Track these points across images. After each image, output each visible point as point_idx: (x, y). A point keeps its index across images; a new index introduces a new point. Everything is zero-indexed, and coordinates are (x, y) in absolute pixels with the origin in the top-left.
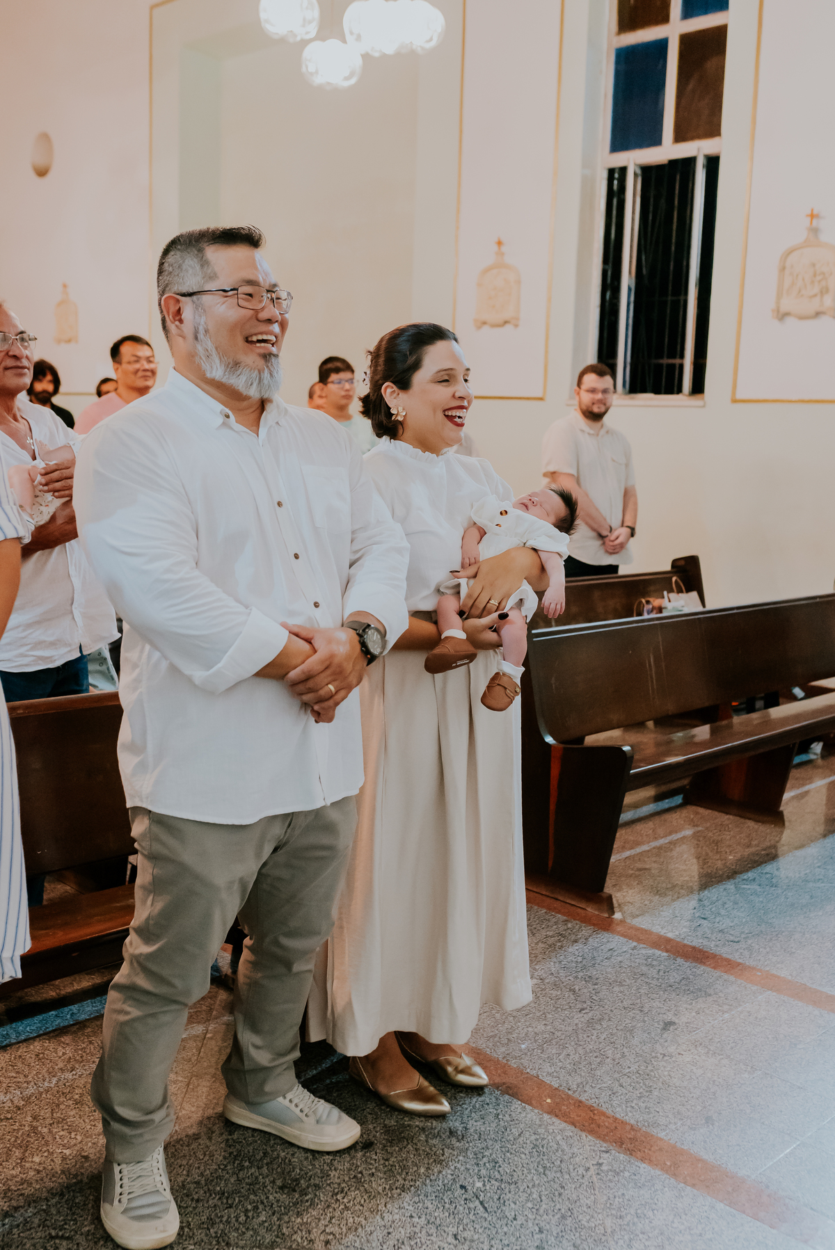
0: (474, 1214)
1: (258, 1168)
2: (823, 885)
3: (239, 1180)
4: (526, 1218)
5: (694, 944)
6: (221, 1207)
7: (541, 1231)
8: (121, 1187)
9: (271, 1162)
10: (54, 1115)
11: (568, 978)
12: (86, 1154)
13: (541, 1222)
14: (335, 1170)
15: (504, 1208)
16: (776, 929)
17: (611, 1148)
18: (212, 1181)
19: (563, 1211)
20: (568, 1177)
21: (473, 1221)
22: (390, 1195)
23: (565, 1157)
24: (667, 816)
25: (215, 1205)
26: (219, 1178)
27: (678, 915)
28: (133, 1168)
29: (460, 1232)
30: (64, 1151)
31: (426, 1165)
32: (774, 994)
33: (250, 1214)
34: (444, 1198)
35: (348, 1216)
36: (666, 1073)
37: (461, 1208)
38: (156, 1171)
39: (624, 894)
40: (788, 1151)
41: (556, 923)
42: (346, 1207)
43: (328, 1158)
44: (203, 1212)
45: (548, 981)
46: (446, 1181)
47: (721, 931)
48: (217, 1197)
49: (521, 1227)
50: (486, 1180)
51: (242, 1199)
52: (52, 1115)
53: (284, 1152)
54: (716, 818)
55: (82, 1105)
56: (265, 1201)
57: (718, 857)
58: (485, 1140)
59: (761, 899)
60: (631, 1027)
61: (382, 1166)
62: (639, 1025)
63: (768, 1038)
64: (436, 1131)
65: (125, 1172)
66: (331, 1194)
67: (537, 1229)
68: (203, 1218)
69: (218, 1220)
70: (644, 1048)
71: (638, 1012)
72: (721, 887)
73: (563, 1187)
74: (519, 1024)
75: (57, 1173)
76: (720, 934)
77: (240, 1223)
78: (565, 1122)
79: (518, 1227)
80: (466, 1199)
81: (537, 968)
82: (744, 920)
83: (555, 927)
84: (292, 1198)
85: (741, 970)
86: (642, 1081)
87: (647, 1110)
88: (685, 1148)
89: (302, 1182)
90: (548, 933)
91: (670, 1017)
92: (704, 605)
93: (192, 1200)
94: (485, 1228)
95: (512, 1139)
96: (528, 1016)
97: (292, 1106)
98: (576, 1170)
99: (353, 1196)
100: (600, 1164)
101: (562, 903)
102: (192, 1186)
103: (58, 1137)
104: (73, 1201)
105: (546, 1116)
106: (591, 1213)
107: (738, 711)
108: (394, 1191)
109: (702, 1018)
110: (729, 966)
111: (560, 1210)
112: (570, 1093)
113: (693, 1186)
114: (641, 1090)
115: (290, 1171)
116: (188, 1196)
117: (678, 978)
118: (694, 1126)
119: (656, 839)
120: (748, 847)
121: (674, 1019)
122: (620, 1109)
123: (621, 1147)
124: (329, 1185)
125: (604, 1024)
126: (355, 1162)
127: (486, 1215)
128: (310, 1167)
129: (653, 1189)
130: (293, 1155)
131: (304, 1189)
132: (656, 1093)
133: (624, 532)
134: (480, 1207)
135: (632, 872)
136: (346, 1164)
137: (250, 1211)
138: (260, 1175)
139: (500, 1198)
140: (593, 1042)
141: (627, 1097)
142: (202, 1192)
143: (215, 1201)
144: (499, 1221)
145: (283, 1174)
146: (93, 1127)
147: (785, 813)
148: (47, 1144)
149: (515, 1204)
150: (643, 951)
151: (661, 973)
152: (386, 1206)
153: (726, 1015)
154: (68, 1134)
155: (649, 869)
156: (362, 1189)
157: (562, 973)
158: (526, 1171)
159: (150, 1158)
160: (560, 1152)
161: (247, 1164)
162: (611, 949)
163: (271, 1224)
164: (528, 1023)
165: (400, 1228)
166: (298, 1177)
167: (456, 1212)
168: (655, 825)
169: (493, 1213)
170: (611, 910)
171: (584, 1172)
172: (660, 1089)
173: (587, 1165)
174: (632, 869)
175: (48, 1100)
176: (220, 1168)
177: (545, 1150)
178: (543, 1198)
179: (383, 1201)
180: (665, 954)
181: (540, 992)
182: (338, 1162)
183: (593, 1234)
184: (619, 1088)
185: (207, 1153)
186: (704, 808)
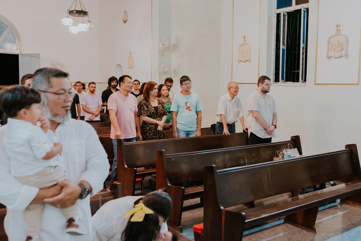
54: (293, 229)
133: (273, 127)
168: (271, 231)
186: (291, 224)
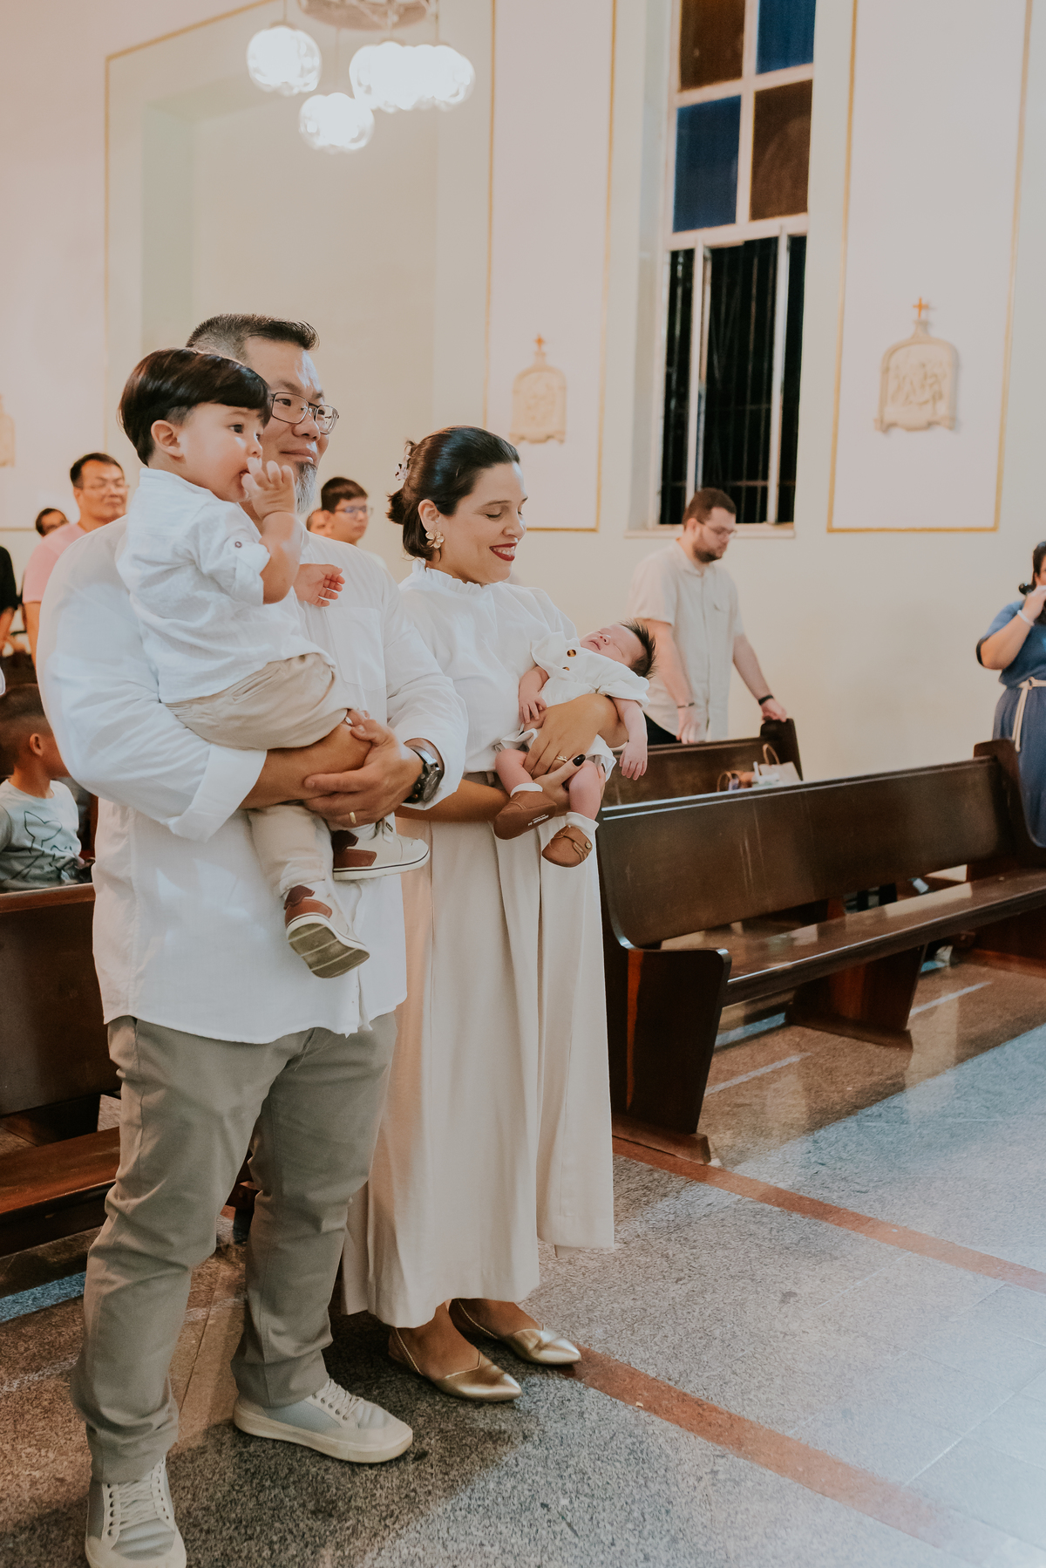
0: (561, 1540)
1: (283, 1488)
2: (965, 1120)
3: (260, 1505)
4: (626, 1542)
5: (812, 1196)
6: (238, 1540)
7: (647, 1559)
8: (112, 1515)
9: (299, 1480)
10: (18, 1426)
11: (659, 1241)
12: (61, 1476)
13: (645, 1547)
14: (382, 1488)
15: (598, 1531)
16: (911, 1176)
17: (727, 1451)
18: (225, 1506)
19: (673, 1532)
20: (676, 1489)
21: (561, 1549)
22: (452, 1518)
23: (671, 1464)
24: (769, 1040)
25: (231, 1537)
26: (234, 1502)
27: (790, 1160)
28: (127, 1490)
29: (544, 1563)
30: (34, 1473)
31: (496, 1479)
32: (916, 1255)
33: (276, 1547)
34: (522, 1519)
35: (402, 1545)
36: (789, 1356)
37: (544, 1533)
38: (156, 1493)
39: (721, 1136)
40: (948, 1449)
41: (639, 1173)
42: (398, 1535)
43: (371, 1473)
44: (216, 1545)
45: (633, 1245)
46: (522, 1499)
47: (844, 1179)
48: (233, 1526)
49: (622, 1554)
50: (573, 1495)
51: (265, 1528)
52: (16, 1428)
53: (315, 1466)
54: (827, 1042)
55: (53, 1413)
56: (294, 1531)
57: (833, 1088)
58: (569, 1445)
59: (890, 1139)
60: (742, 1300)
61: (440, 1482)
62: (751, 1297)
63: (912, 1310)
64: (506, 1436)
65: (116, 1496)
66: (377, 1519)
67: (642, 1557)
68: (216, 1553)
69: (236, 1556)
70: (759, 1325)
71: (750, 1281)
72: (840, 1125)
73: (670, 1503)
74: (602, 1299)
75: (24, 1501)
76: (843, 1183)
77: (264, 1559)
78: (668, 1420)
79: (618, 1555)
80: (549, 1521)
81: (619, 1229)
82: (871, 1165)
83: (638, 1178)
84: (329, 1526)
85: (873, 1226)
86: (760, 1367)
87: (769, 1403)
88: (820, 1449)
89: (340, 1504)
90: (630, 1185)
91: (789, 1286)
92: (801, 779)
93: (201, 1531)
94: (576, 1557)
95: (603, 1443)
96: (612, 1289)
97: (326, 1407)
98: (685, 1481)
99: (406, 1520)
100: (714, 1473)
101: (645, 1149)
102: (200, 1514)
103: (23, 1455)
104: (47, 1537)
105: (643, 1414)
106: (708, 1535)
107: (850, 909)
108: (458, 1513)
109: (828, 1286)
110: (858, 1221)
111: (668, 1531)
112: (672, 1383)
113: (834, 1497)
114: (760, 1378)
115: (323, 1491)
116: (195, 1526)
117: (796, 1238)
118: (829, 1421)
119: (755, 1067)
120: (871, 1074)
121: (794, 1289)
122: (735, 1403)
123: (739, 1449)
124: (375, 1507)
125: (708, 1297)
126: (406, 1477)
127: (576, 1540)
128: (350, 1486)
129: (783, 1502)
130: (326, 1470)
131: (343, 1514)
132: (778, 1381)
134: (567, 1530)
135: (729, 1109)
136: (394, 1480)
137: (276, 1543)
138: (286, 1496)
139: (592, 1518)
140: (695, 1320)
141: (743, 1387)
142: (213, 1521)
143: (231, 1531)
144: (593, 1547)
145: (316, 1495)
146: (68, 1442)
147: (913, 1035)
148: (10, 1463)
149: (612, 1525)
150: (750, 1206)
151: (774, 1232)
152: (448, 1532)
153: (859, 1283)
154: (36, 1451)
155: (750, 1105)
156: (417, 1511)
157: (651, 1235)
158: (622, 1484)
159: (147, 1478)
160: (664, 1458)
161: (268, 1483)
162: (710, 1204)
163: (304, 1559)
164: (612, 1298)
165: (469, 1560)
166: (334, 1498)
167: (538, 1537)
168: (752, 1051)
169: (585, 1537)
170: (707, 1155)
171: (696, 1483)
172: (783, 1377)
173: (699, 1474)
174: (729, 1106)
175: (8, 1409)
176: (234, 1490)
177: (644, 1456)
178: (647, 1516)
179: (445, 1526)
180: (777, 1209)
181: (626, 1259)
182: (385, 1477)
183: (712, 1560)
184: (732, 1376)
185: (217, 1471)
186: (813, 1028)
